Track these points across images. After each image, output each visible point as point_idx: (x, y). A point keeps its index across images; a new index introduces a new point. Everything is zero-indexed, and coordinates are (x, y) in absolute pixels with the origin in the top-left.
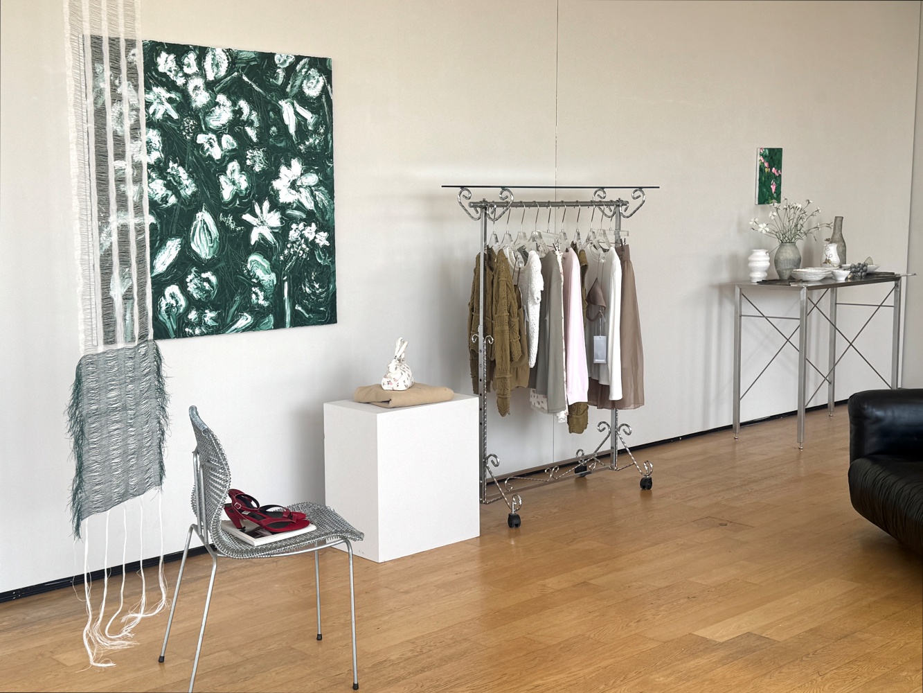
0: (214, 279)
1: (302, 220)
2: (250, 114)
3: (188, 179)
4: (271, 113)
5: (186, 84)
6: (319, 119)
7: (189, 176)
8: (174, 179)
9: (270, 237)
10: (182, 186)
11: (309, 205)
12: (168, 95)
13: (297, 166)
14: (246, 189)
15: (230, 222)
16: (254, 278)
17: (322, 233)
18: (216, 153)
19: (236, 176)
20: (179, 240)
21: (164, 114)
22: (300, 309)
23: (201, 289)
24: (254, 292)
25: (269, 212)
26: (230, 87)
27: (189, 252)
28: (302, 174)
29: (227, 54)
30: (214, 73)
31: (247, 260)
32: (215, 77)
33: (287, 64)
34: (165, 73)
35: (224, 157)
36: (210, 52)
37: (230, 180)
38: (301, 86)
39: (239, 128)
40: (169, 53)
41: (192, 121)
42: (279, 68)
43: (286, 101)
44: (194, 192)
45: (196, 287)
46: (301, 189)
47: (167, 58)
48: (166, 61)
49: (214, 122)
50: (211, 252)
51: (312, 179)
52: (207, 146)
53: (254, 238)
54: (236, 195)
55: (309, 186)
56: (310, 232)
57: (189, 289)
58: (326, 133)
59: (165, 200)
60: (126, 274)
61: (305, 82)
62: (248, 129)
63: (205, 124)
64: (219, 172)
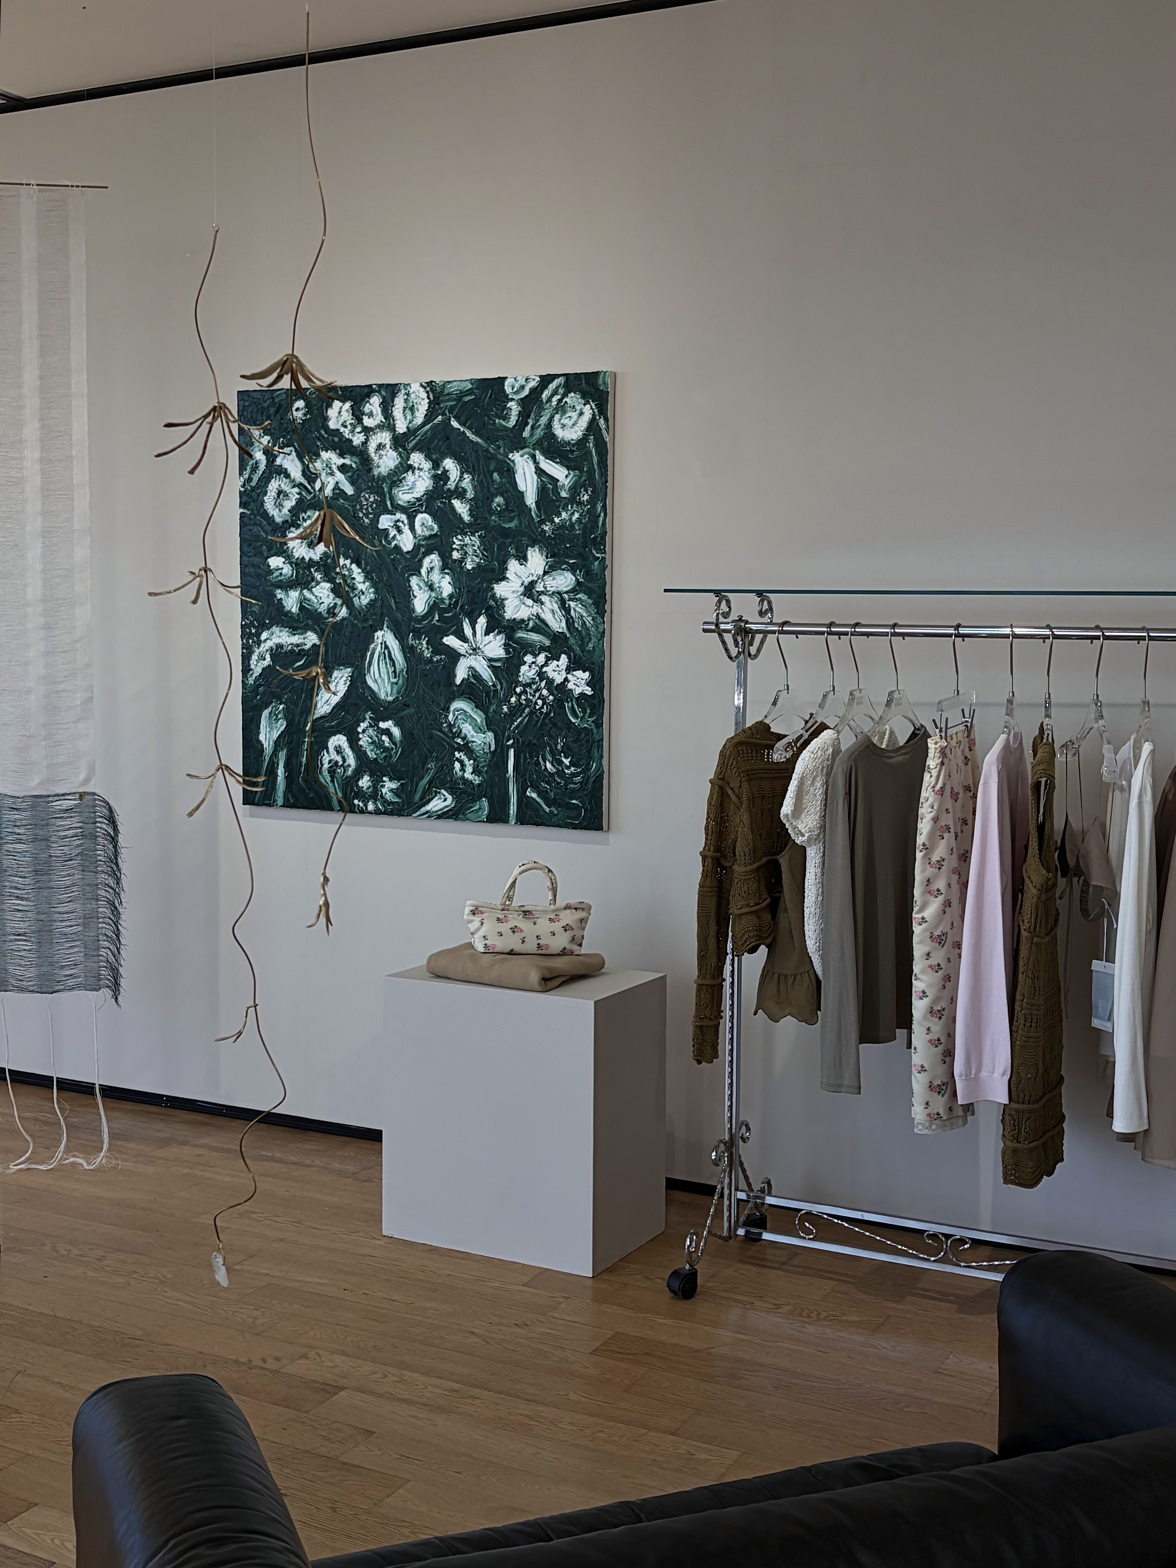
0: (396, 732)
1: (543, 649)
2: (461, 478)
3: (364, 582)
4: (495, 475)
5: (365, 443)
6: (580, 477)
7: (366, 577)
8: (345, 581)
9: (486, 674)
10: (356, 592)
11: (558, 624)
12: (341, 461)
13: (536, 560)
14: (451, 596)
15: (424, 647)
16: (458, 737)
17: (579, 673)
18: (406, 542)
19: (435, 577)
20: (349, 670)
21: (334, 489)
22: (534, 795)
23: (378, 745)
24: (457, 759)
25: (487, 633)
26: (431, 440)
27: (363, 688)
28: (545, 573)
29: (428, 389)
30: (408, 421)
31: (449, 708)
32: (408, 428)
33: (526, 392)
34: (338, 430)
35: (417, 547)
36: (403, 391)
37: (426, 583)
38: (549, 426)
39: (441, 502)
40: (343, 401)
41: (372, 496)
42: (512, 400)
43: (521, 452)
44: (371, 600)
45: (370, 740)
46: (543, 598)
47: (341, 408)
48: (340, 413)
49: (404, 497)
50: (395, 691)
51: (564, 580)
52: (393, 532)
53: (461, 674)
54: (434, 606)
55: (559, 593)
56: (557, 670)
57: (361, 743)
58: (592, 501)
59: (331, 611)
60: (279, 713)
61: (557, 417)
62: (456, 503)
63: (392, 499)
64: (409, 570)
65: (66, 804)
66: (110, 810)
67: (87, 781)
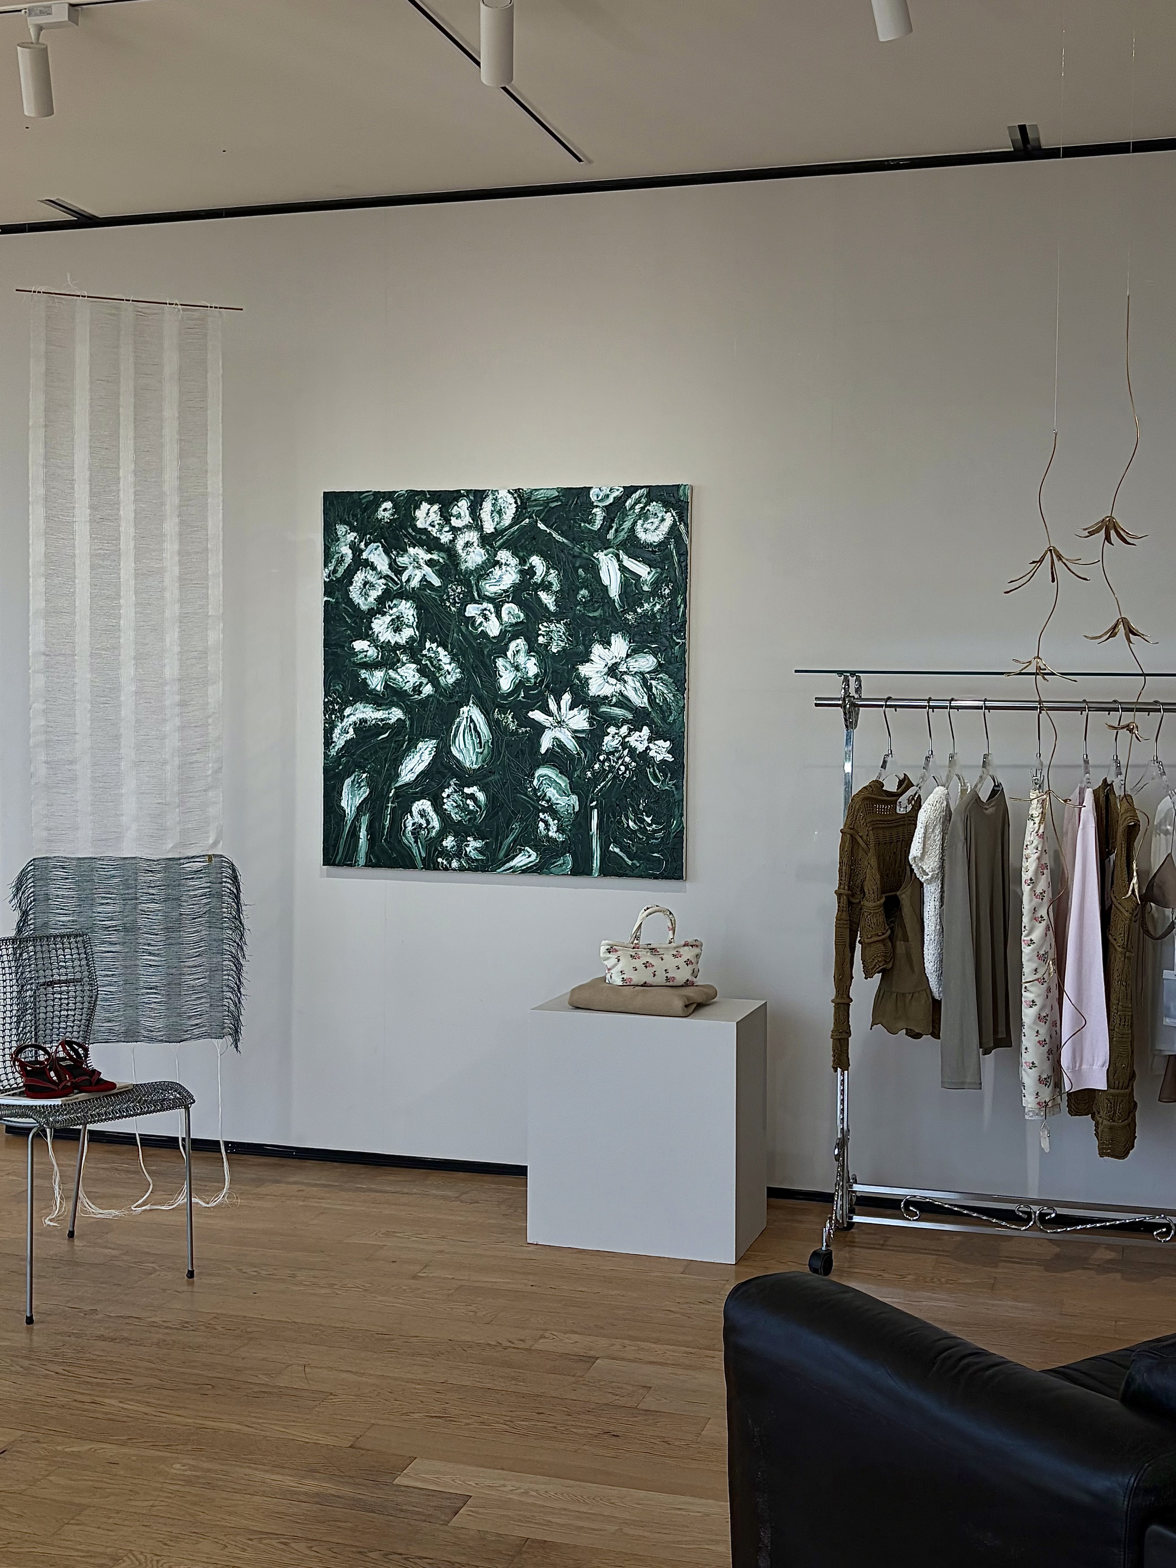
0: (481, 796)
1: (625, 721)
2: (547, 573)
3: (450, 664)
4: (580, 570)
5: (453, 541)
6: (661, 574)
7: (452, 659)
8: (431, 663)
9: (571, 744)
10: (442, 672)
11: (640, 700)
12: (428, 557)
13: (619, 645)
14: (536, 676)
15: (509, 721)
16: (543, 800)
17: (660, 743)
18: (493, 628)
19: (521, 659)
20: (435, 741)
21: (421, 581)
22: (617, 850)
23: (464, 808)
24: (542, 820)
25: (571, 709)
26: (519, 538)
27: (448, 758)
28: (628, 656)
29: (516, 495)
30: (495, 523)
31: (534, 774)
32: (495, 528)
33: (611, 500)
34: (426, 529)
35: (503, 633)
36: (491, 497)
37: (512, 665)
38: (632, 529)
39: (528, 594)
40: (431, 503)
41: (459, 587)
42: (597, 506)
43: (605, 552)
44: (457, 680)
45: (455, 805)
46: (625, 677)
47: (429, 510)
48: (427, 514)
49: (490, 588)
50: (480, 760)
51: (646, 662)
52: (479, 620)
53: (546, 743)
54: (520, 685)
55: (641, 673)
56: (639, 740)
57: (445, 807)
58: (674, 594)
59: (417, 689)
60: (362, 781)
61: (640, 522)
62: (543, 595)
63: (479, 591)
64: (495, 653)
65: (197, 865)
66: (234, 870)
67: (215, 844)
